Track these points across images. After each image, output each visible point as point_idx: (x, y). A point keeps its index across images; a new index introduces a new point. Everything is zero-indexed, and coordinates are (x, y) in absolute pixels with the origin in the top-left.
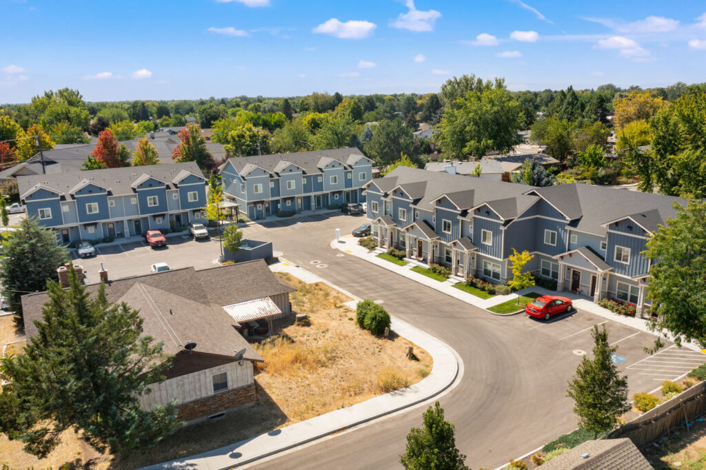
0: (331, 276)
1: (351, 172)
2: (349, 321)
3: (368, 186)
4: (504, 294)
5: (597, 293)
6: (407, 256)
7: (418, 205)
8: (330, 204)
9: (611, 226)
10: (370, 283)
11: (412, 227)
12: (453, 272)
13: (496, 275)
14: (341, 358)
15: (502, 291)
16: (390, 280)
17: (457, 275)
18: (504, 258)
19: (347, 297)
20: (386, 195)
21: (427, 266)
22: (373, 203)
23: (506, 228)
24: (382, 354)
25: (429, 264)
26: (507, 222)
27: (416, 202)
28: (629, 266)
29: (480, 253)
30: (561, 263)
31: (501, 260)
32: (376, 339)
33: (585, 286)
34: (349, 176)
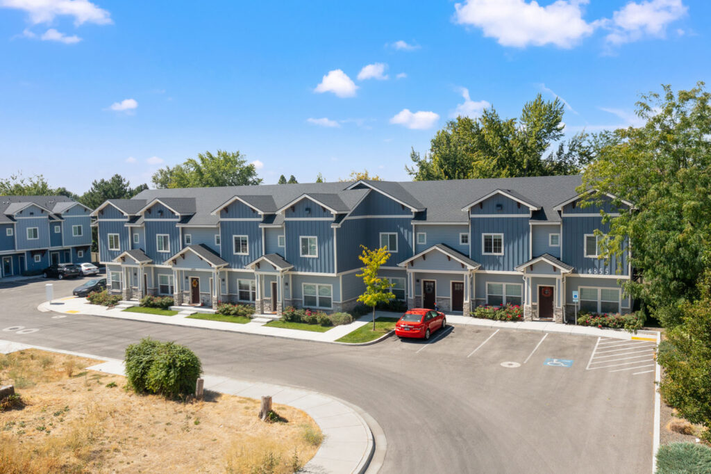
0: (49, 340)
1: (59, 223)
2: (109, 389)
3: (101, 212)
4: (345, 324)
5: (467, 301)
6: (176, 302)
7: (189, 223)
8: (26, 269)
9: (473, 210)
10: (126, 340)
11: (183, 256)
12: (258, 309)
13: (325, 302)
14: (116, 450)
15: (341, 319)
16: (158, 332)
17: (263, 313)
18: (338, 272)
19: (89, 360)
20: (134, 219)
21: (213, 311)
22: (111, 238)
23: (339, 226)
24: (202, 425)
25: (215, 306)
26: (340, 217)
27: (186, 219)
28: (504, 256)
29: (299, 273)
30: (411, 271)
31: (334, 275)
32: (180, 407)
33: (443, 299)
34: (57, 229)
